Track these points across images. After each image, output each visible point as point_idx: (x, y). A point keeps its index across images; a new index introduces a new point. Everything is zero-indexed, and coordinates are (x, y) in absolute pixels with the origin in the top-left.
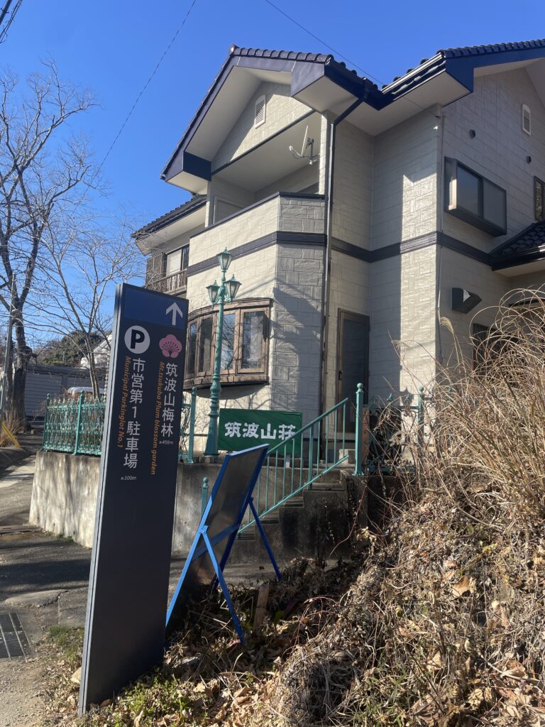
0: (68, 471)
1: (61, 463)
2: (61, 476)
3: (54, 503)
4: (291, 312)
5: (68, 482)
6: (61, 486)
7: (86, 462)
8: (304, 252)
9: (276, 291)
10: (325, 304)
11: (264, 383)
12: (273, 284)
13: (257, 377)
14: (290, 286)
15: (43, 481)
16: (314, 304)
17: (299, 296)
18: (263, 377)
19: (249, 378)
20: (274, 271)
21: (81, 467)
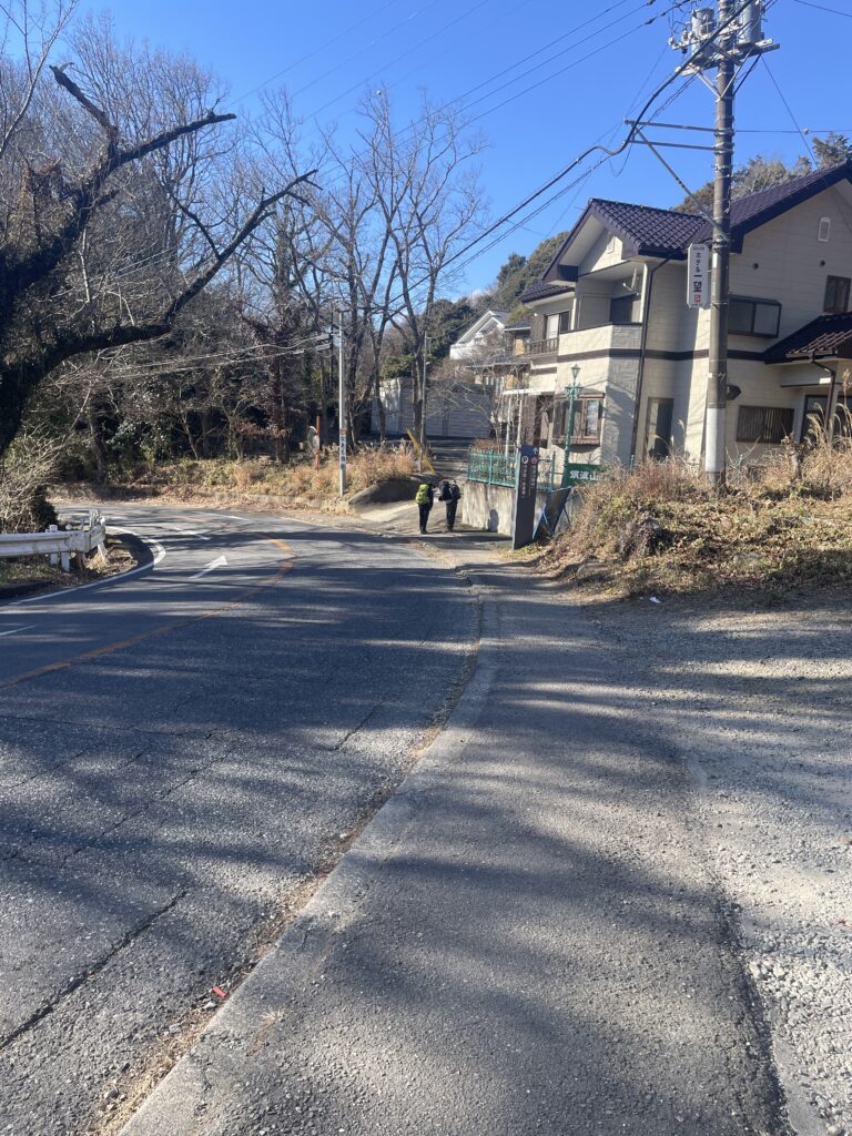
0: (486, 494)
1: (481, 488)
2: (482, 497)
3: (479, 511)
4: (616, 402)
5: (486, 499)
6: (482, 501)
7: (497, 489)
8: (626, 362)
9: (607, 388)
10: (639, 395)
11: (597, 446)
12: (606, 384)
13: (593, 442)
14: (616, 384)
15: (470, 499)
16: (631, 396)
17: (621, 390)
18: (597, 442)
19: (588, 442)
20: (607, 375)
21: (494, 491)
